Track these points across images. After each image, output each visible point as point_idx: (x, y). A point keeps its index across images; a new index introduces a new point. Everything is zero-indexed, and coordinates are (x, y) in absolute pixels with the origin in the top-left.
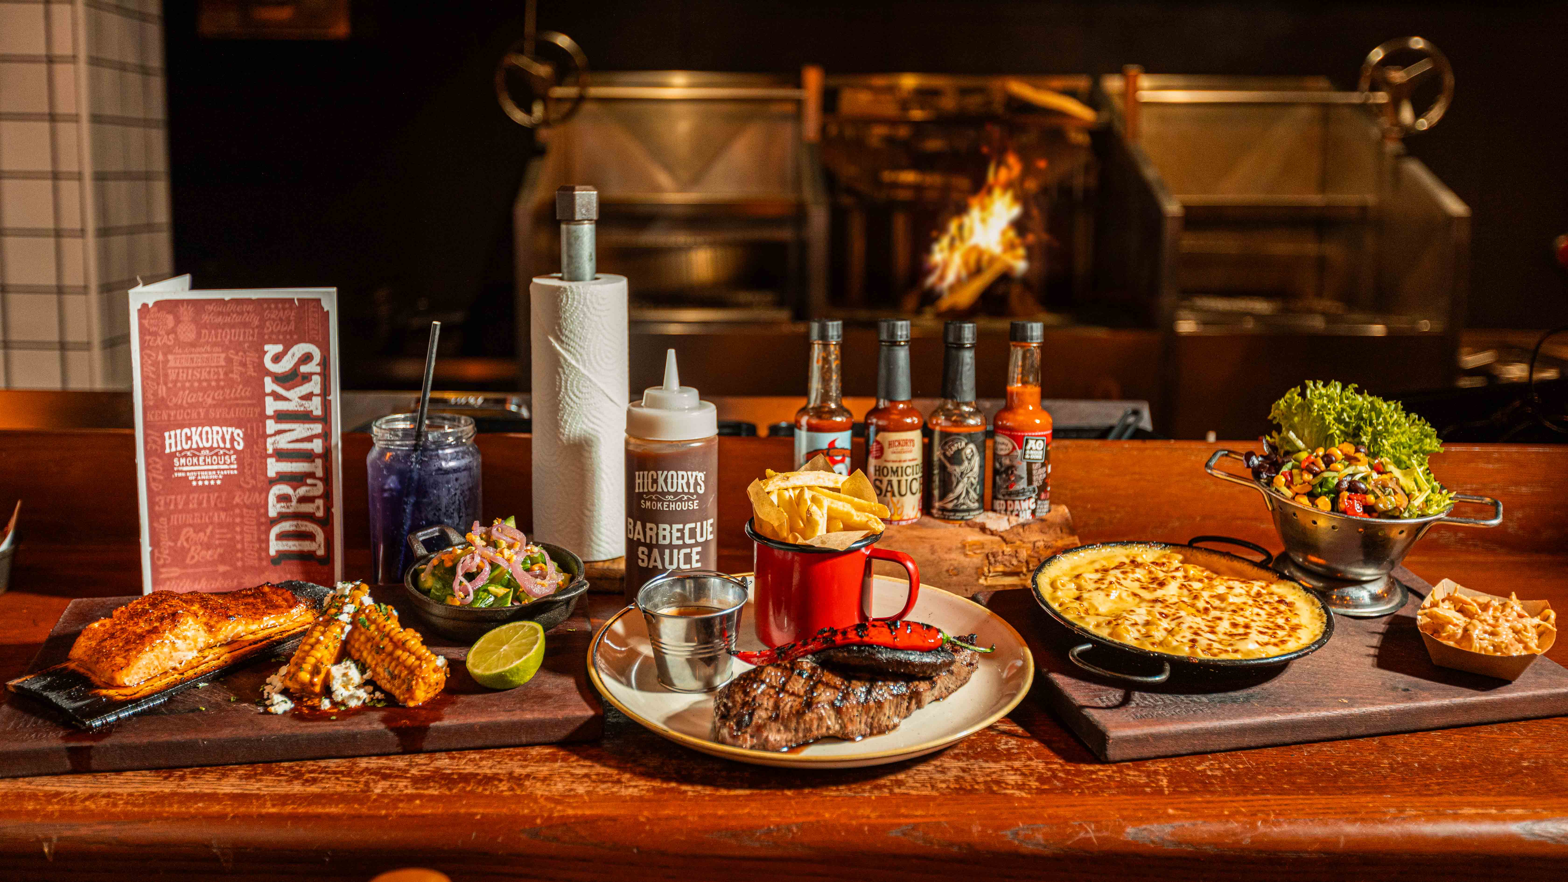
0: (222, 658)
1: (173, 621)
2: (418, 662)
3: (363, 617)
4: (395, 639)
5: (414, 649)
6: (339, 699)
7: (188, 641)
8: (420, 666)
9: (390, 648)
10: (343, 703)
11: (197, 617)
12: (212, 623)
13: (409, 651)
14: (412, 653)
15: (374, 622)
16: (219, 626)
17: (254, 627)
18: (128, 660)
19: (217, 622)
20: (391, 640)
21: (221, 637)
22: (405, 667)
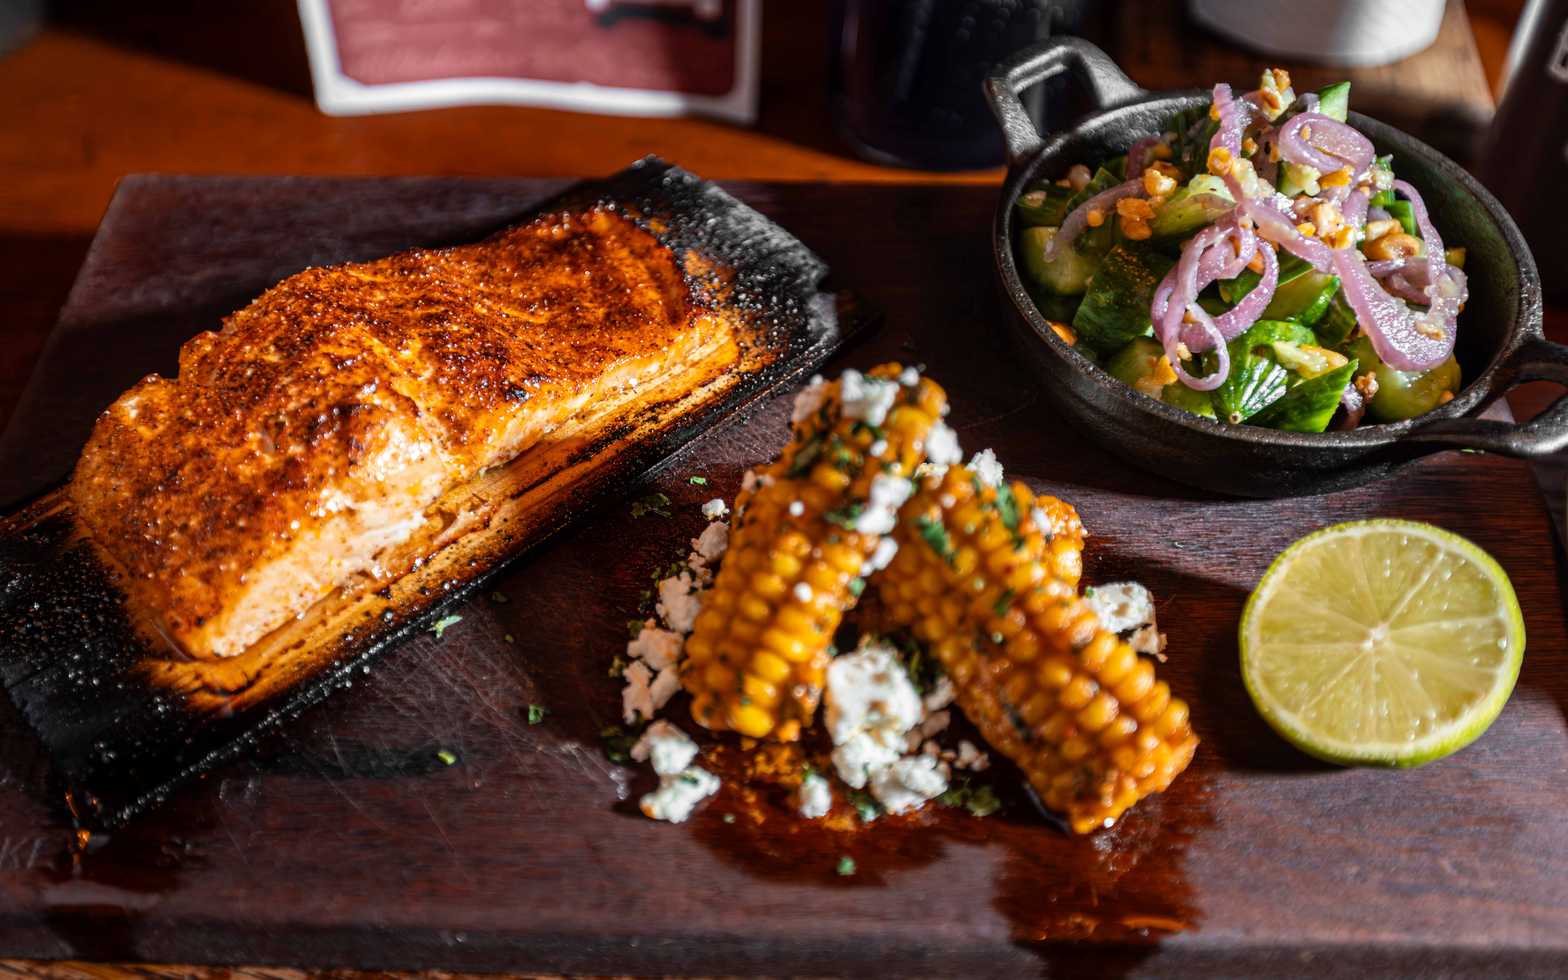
0: (496, 522)
1: (345, 441)
2: (1127, 726)
3: (933, 516)
4: (1046, 623)
5: (1112, 675)
6: (858, 781)
7: (392, 499)
8: (1133, 741)
9: (1027, 645)
10: (867, 793)
11: (416, 412)
12: (461, 413)
13: (1094, 677)
14: (1108, 689)
15: (968, 540)
16: (480, 423)
17: (579, 402)
18: (219, 589)
19: (476, 409)
20: (1032, 620)
21: (489, 454)
22: (1080, 729)
